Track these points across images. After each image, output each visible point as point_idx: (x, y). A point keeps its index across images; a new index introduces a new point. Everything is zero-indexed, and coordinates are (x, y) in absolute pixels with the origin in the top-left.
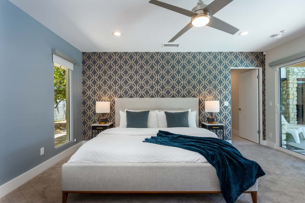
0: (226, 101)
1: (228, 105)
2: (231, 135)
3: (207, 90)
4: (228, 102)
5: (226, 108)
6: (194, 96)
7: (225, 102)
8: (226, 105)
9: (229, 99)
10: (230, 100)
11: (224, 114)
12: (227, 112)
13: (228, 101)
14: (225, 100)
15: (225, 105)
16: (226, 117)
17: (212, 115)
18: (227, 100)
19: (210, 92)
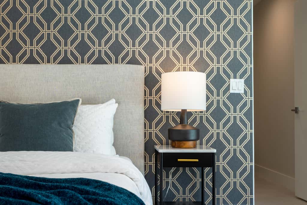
0: (235, 77)
1: (242, 92)
2: (251, 187)
3: (175, 43)
4: (243, 80)
5: (235, 98)
6: (134, 61)
7: (232, 81)
8: (237, 92)
9: (245, 72)
10: (248, 74)
11: (228, 120)
12: (240, 115)
13: (241, 78)
14: (232, 74)
15: (231, 91)
16: (235, 131)
17: (182, 122)
18: (238, 74)
19: (185, 49)
